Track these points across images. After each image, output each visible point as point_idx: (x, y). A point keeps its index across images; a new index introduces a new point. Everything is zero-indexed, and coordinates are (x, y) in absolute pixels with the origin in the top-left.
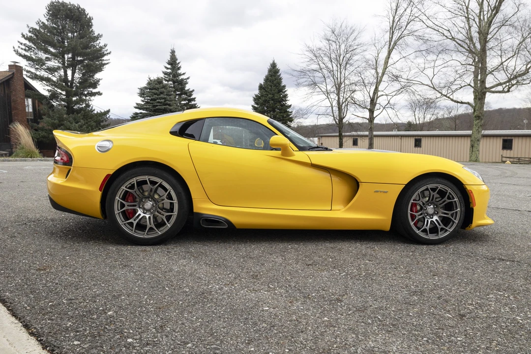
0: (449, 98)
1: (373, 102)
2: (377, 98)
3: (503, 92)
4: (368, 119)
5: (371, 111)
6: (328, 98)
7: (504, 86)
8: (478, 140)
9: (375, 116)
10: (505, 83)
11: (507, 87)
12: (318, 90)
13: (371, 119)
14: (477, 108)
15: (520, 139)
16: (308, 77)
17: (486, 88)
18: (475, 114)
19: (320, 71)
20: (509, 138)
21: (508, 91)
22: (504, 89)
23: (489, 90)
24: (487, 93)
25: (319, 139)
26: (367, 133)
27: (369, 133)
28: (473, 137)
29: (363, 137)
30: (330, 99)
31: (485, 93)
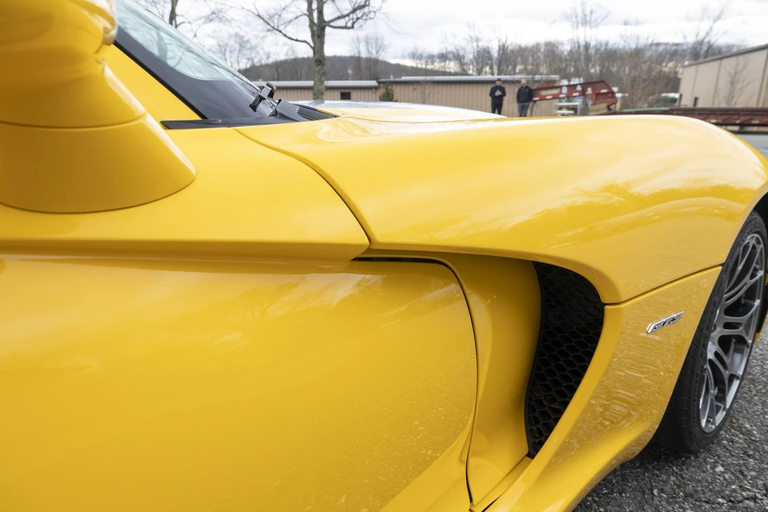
0: (280, 32)
3: (345, 27)
7: (347, 19)
8: (322, 94)
10: (348, 15)
11: (351, 21)
14: (316, 49)
15: (359, 92)
17: (325, 22)
18: (316, 57)
20: (347, 91)
21: (352, 27)
22: (346, 23)
23: (328, 24)
24: (327, 28)
28: (315, 88)
31: (323, 29)
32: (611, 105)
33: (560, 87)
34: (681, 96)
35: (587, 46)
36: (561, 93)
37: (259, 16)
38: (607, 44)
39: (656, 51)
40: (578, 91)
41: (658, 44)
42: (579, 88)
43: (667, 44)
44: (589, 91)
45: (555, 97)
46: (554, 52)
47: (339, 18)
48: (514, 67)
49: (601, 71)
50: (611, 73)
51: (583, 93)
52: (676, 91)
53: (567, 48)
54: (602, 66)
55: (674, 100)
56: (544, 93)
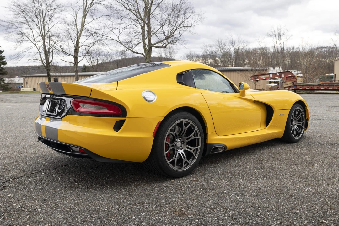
0: (130, 49)
1: (76, 51)
2: (79, 48)
3: (162, 47)
4: (73, 64)
5: (76, 58)
6: (36, 46)
7: (162, 43)
9: (78, 61)
10: (163, 41)
11: (165, 44)
12: (26, 39)
13: (76, 63)
14: (147, 57)
16: (16, 27)
17: (152, 44)
19: (27, 23)
21: (166, 47)
22: (163, 45)
24: (153, 47)
25: (24, 79)
26: (74, 74)
27: (75, 74)
29: (65, 77)
30: (38, 47)
31: (151, 48)
32: (294, 82)
33: (269, 74)
34: (335, 75)
35: (283, 50)
36: (270, 77)
37: (120, 43)
38: (293, 49)
39: (321, 51)
40: (278, 76)
41: (322, 48)
42: (278, 74)
43: (327, 47)
44: (283, 76)
45: (267, 79)
46: (264, 53)
47: (158, 42)
48: (244, 61)
49: (291, 62)
50: (297, 63)
51: (280, 77)
52: (333, 72)
53: (272, 50)
54: (292, 60)
55: (332, 77)
56: (261, 77)
